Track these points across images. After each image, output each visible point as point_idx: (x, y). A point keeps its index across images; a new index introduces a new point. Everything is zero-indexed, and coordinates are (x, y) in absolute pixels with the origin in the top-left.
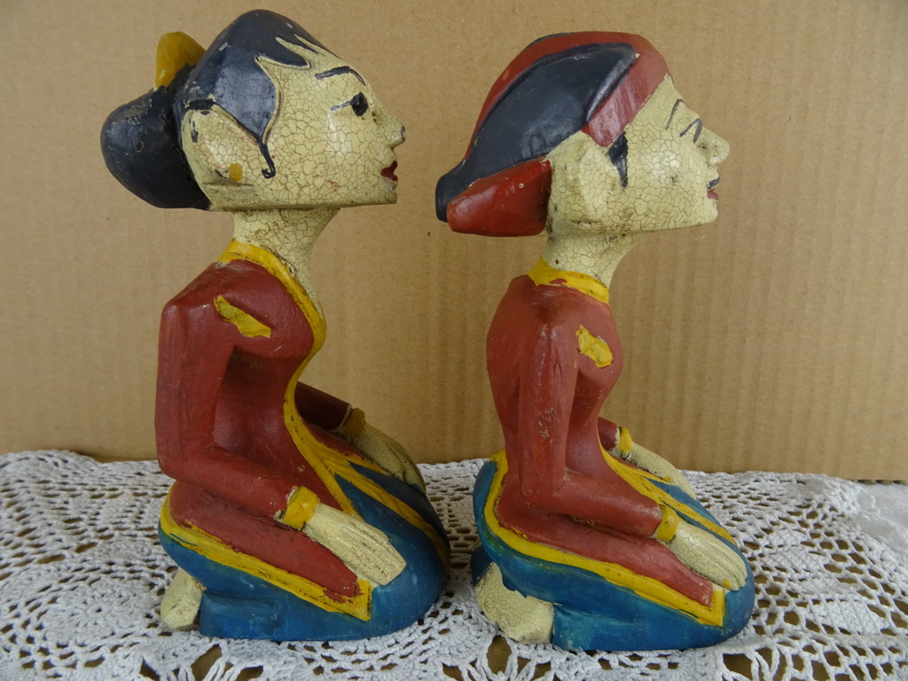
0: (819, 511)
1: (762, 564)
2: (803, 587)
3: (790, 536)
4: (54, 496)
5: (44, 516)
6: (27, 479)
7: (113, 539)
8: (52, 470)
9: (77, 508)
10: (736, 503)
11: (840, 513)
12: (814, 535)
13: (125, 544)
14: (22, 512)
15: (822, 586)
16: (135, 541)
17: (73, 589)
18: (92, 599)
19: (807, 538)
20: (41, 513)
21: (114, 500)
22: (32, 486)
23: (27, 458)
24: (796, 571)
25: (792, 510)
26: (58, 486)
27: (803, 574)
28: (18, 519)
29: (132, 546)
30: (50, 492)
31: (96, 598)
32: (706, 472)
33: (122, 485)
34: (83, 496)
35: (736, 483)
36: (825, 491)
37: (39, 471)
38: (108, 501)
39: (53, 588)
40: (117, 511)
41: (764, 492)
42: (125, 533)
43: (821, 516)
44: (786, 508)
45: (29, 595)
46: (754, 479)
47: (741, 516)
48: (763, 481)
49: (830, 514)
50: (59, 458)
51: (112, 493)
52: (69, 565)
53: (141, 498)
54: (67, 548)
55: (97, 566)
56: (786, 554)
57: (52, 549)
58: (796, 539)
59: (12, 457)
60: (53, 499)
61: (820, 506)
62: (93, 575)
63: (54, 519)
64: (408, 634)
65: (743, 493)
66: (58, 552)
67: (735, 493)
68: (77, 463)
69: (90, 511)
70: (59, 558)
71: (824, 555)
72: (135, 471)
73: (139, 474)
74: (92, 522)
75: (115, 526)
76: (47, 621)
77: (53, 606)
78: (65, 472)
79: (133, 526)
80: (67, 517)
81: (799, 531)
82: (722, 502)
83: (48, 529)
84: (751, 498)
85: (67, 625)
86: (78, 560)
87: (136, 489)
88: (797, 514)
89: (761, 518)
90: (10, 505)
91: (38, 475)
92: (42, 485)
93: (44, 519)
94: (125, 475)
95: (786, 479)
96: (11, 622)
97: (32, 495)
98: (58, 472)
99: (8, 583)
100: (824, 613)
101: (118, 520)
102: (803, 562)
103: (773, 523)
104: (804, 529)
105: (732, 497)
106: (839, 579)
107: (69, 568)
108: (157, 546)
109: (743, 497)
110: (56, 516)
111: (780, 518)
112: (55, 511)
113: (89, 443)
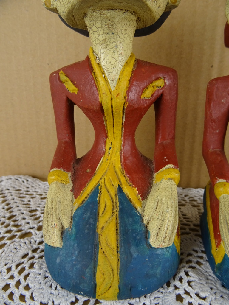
4: (23, 197)
5: (19, 208)
6: (11, 189)
8: (21, 184)
14: (9, 206)
20: (18, 206)
22: (13, 192)
23: (10, 179)
26: (25, 193)
37: (16, 185)
50: (24, 179)
59: (4, 178)
78: (27, 186)
83: (22, 216)
91: (16, 187)
92: (17, 192)
93: (20, 210)
98: (24, 186)
112: (25, 206)
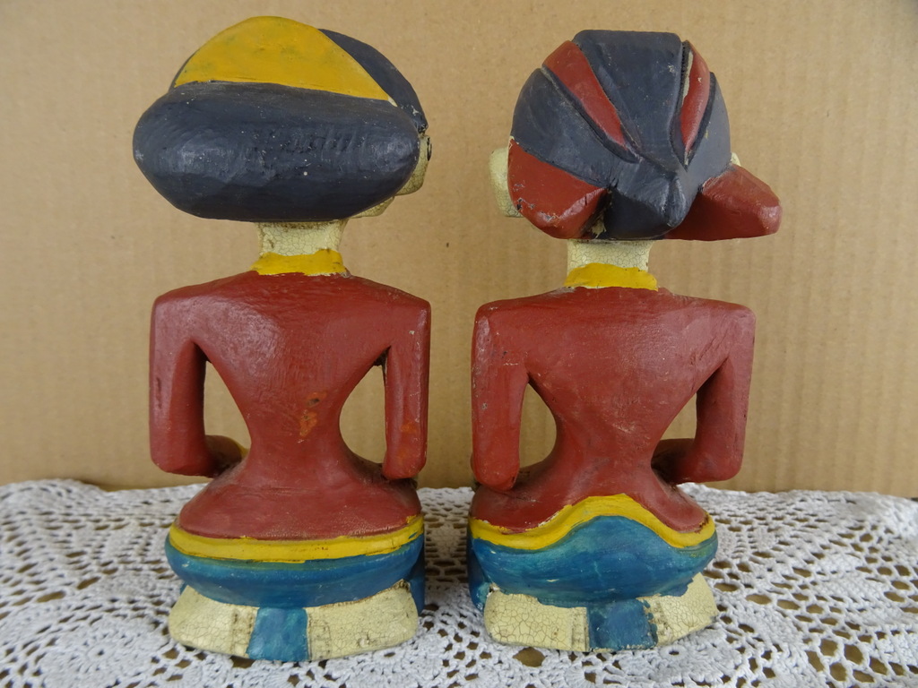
0: (873, 533)
1: (816, 593)
2: (864, 618)
3: (843, 561)
4: (57, 528)
5: (46, 550)
6: (29, 511)
7: (117, 574)
8: (55, 500)
9: (81, 540)
10: (781, 525)
11: (896, 535)
12: (869, 560)
13: (128, 578)
14: (24, 547)
15: (884, 616)
16: (139, 575)
17: (73, 630)
18: (93, 640)
19: (863, 563)
20: (43, 547)
21: (120, 531)
22: (34, 518)
23: (29, 489)
24: (855, 601)
25: (843, 532)
26: (61, 518)
27: (863, 604)
28: (20, 554)
29: (136, 581)
30: (53, 524)
31: (98, 638)
32: (747, 491)
33: (128, 515)
34: (87, 527)
35: (781, 502)
36: (878, 511)
37: (42, 502)
38: (113, 532)
39: (52, 629)
40: (122, 543)
41: (811, 512)
42: (130, 566)
43: (876, 539)
44: (836, 530)
45: (27, 637)
46: (799, 499)
47: (789, 539)
48: (810, 501)
49: (886, 537)
50: (62, 487)
51: (118, 524)
52: (69, 603)
53: (148, 529)
54: (68, 584)
55: (99, 603)
56: (841, 581)
57: (54, 585)
58: (850, 565)
59: (14, 487)
60: (55, 532)
61: (874, 528)
62: (94, 614)
63: (56, 553)
64: (432, 677)
65: (788, 513)
66: (58, 589)
67: (780, 514)
68: (81, 492)
69: (94, 544)
70: (58, 595)
71: (883, 582)
72: (143, 500)
73: (146, 503)
74: (96, 555)
75: (120, 559)
76: (46, 666)
77: (52, 648)
78: (69, 503)
79: (139, 559)
80: (70, 551)
81: (853, 555)
82: (766, 524)
83: (49, 565)
84: (797, 519)
85: (67, 670)
86: (80, 597)
87: (142, 519)
88: (850, 536)
89: (810, 542)
90: (11, 539)
91: (41, 506)
92: (44, 517)
93: (47, 553)
94: (132, 504)
95: (834, 498)
96: (7, 667)
97: (34, 528)
98: (61, 503)
99: (5, 623)
100: (890, 649)
101: (124, 553)
102: (861, 590)
103: (824, 547)
104: (858, 553)
105: (776, 519)
106: (902, 608)
107: (69, 607)
108: (162, 580)
109: (789, 518)
110: (59, 550)
111: (831, 541)
112: (58, 545)
113: (95, 471)
